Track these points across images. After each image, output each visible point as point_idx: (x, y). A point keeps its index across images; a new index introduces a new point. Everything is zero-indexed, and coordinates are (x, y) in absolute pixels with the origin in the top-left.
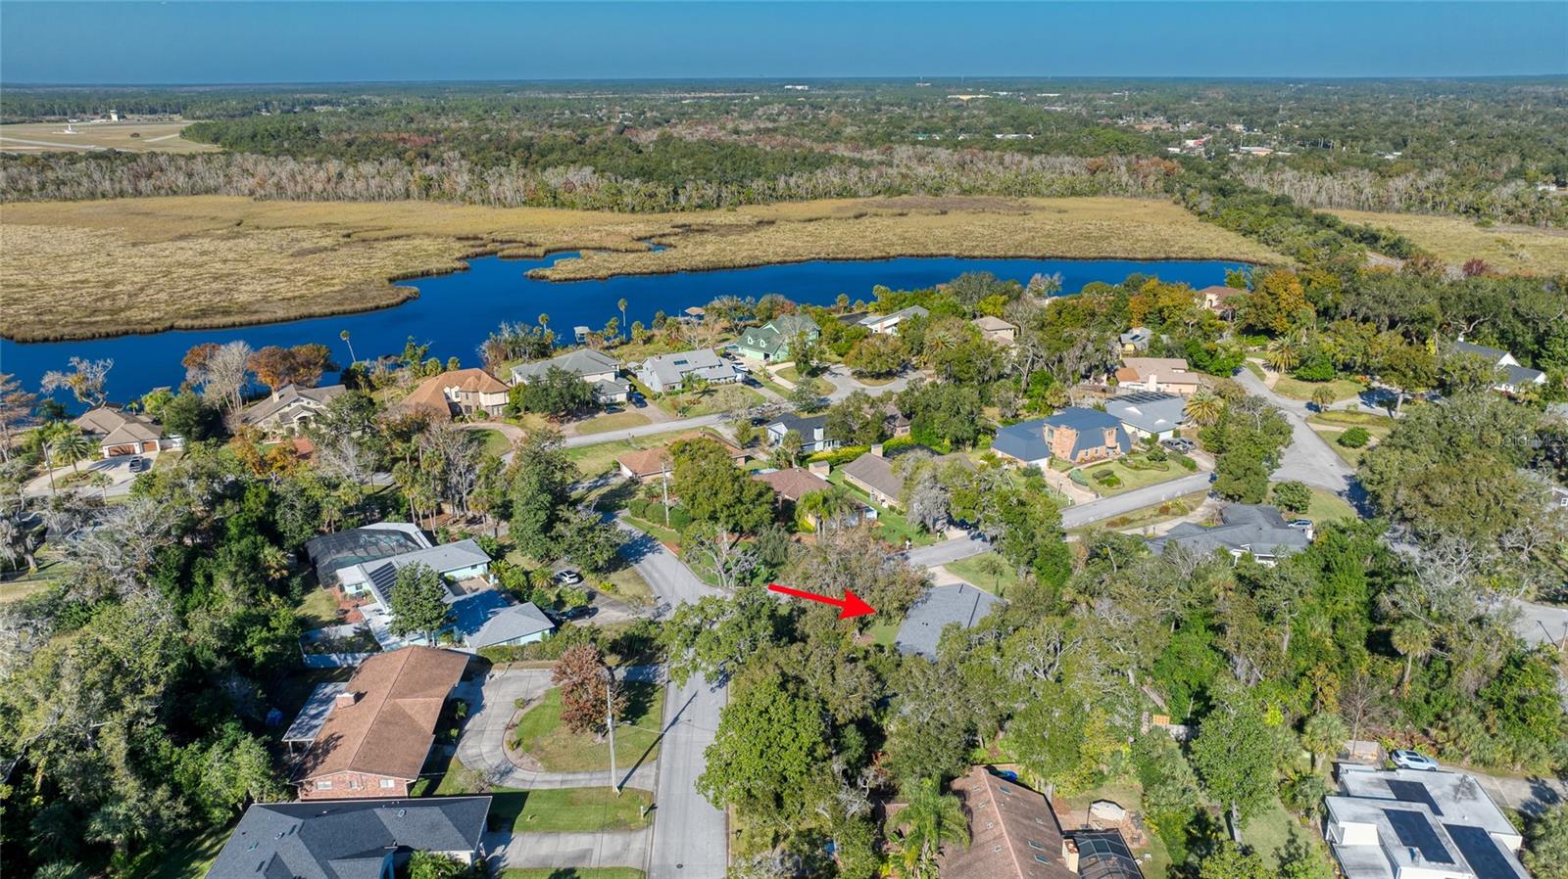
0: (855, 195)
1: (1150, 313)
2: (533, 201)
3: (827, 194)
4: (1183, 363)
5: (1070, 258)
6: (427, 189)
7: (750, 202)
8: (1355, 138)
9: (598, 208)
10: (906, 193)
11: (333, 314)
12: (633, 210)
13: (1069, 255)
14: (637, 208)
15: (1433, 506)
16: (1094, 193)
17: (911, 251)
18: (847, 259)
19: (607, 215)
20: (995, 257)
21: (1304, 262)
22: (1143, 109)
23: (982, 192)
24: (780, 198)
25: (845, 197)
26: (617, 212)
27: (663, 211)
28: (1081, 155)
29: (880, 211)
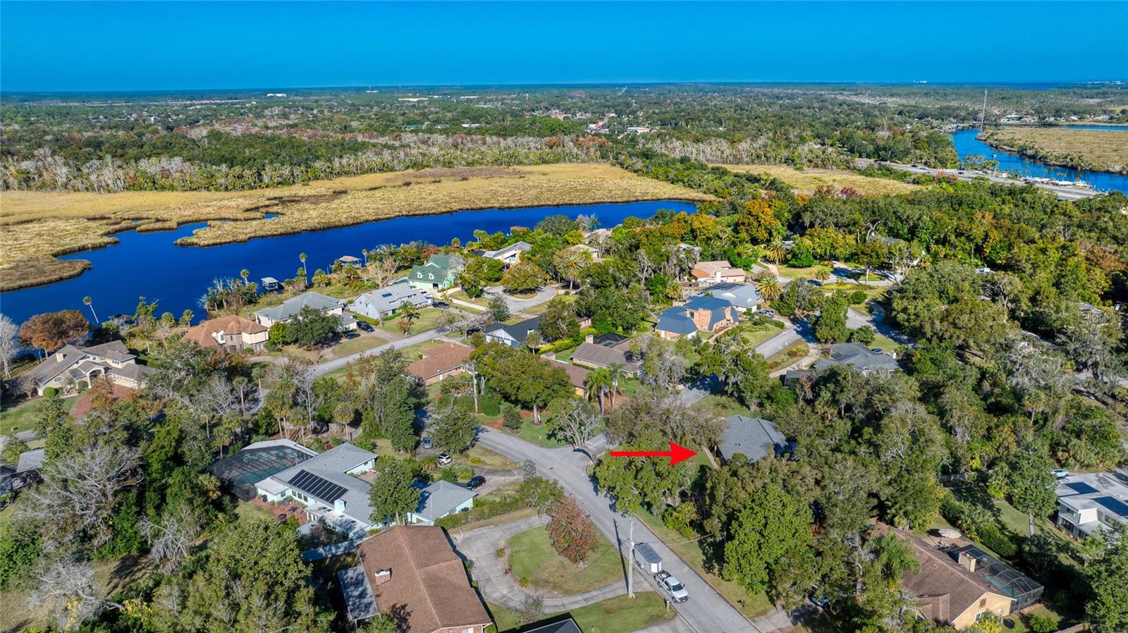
0: (392, 170)
1: (685, 234)
2: (133, 186)
3: (371, 170)
4: (726, 263)
5: (576, 204)
6: (27, 181)
7: (317, 178)
8: (693, 120)
9: (196, 189)
10: (427, 166)
11: (21, 287)
12: (226, 189)
13: (574, 202)
14: (230, 187)
15: (960, 329)
16: (557, 161)
17: (467, 206)
18: (423, 215)
19: (204, 194)
20: (526, 207)
21: (722, 197)
22: (543, 105)
23: (481, 164)
24: (339, 174)
25: (385, 171)
26: (213, 191)
27: (251, 188)
28: (538, 136)
29: (419, 180)
